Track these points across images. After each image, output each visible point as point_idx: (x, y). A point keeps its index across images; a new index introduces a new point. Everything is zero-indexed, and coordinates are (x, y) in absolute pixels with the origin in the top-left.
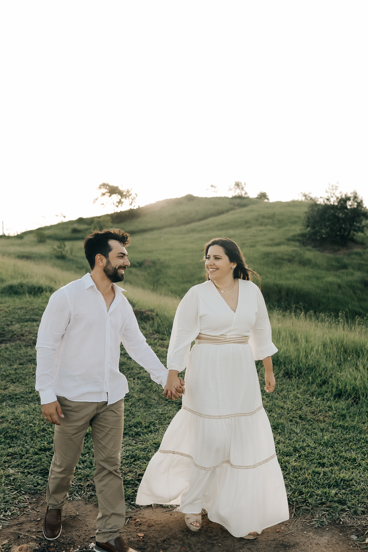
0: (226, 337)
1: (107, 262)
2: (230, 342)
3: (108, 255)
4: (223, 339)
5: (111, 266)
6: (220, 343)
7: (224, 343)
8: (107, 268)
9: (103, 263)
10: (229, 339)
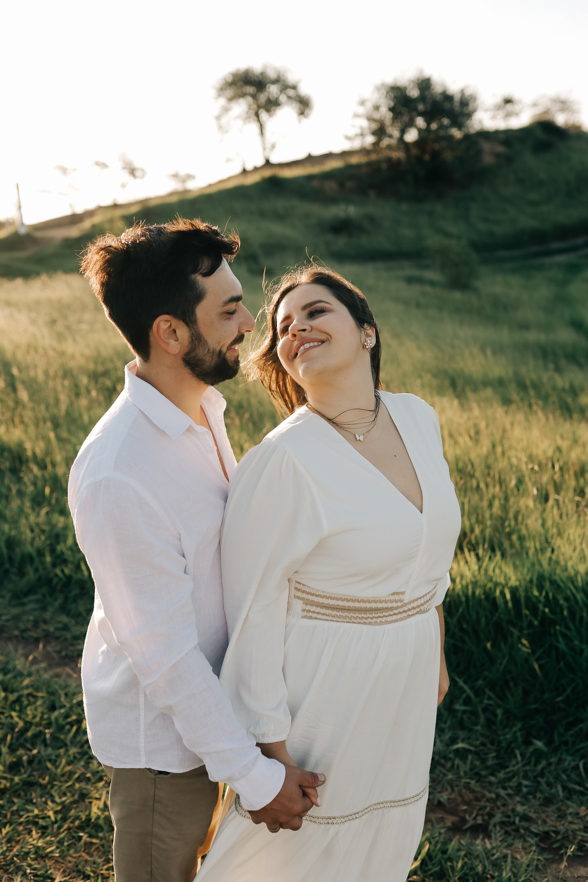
0: (402, 597)
1: (192, 338)
2: (410, 613)
3: (196, 316)
4: (394, 605)
5: (209, 350)
6: (383, 620)
7: (395, 617)
8: (193, 355)
9: (178, 342)
10: (411, 602)
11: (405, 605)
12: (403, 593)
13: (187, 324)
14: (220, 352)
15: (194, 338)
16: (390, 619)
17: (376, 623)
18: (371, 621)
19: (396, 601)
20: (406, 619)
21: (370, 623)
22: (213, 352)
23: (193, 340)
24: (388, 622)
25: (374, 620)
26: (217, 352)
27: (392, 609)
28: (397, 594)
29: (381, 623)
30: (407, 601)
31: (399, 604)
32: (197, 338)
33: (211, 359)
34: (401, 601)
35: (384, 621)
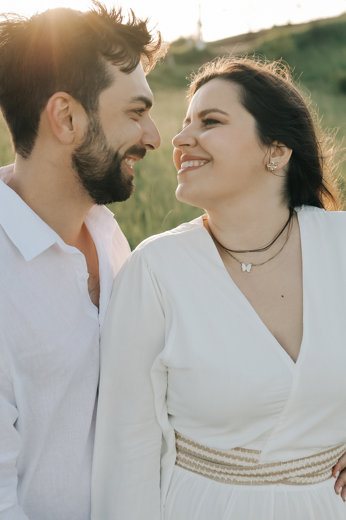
0: (255, 456)
1: (89, 128)
2: (268, 479)
3: (98, 103)
4: (244, 464)
5: (105, 147)
6: (232, 478)
7: (246, 479)
8: (86, 152)
9: (72, 132)
10: (268, 466)
11: (260, 467)
12: (257, 452)
13: (86, 109)
14: (117, 155)
15: (91, 129)
16: (239, 479)
17: (222, 480)
18: (219, 476)
19: (248, 460)
20: (262, 485)
21: (217, 479)
22: (110, 151)
23: (89, 131)
24: (235, 482)
25: (222, 476)
26: (114, 153)
27: (241, 468)
28: (248, 452)
29: (229, 481)
30: (263, 463)
31: (251, 464)
32: (95, 129)
33: (104, 161)
34: (254, 461)
35: (232, 480)
